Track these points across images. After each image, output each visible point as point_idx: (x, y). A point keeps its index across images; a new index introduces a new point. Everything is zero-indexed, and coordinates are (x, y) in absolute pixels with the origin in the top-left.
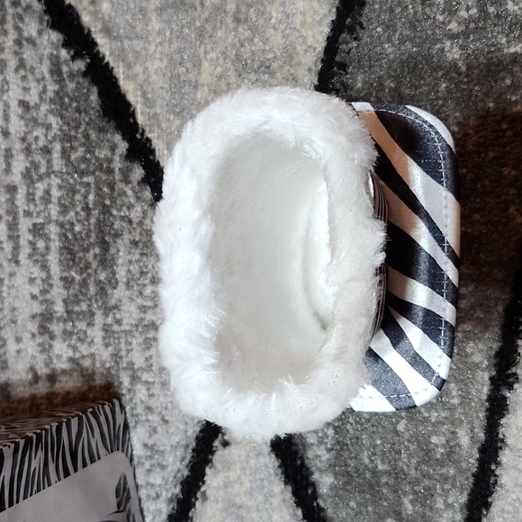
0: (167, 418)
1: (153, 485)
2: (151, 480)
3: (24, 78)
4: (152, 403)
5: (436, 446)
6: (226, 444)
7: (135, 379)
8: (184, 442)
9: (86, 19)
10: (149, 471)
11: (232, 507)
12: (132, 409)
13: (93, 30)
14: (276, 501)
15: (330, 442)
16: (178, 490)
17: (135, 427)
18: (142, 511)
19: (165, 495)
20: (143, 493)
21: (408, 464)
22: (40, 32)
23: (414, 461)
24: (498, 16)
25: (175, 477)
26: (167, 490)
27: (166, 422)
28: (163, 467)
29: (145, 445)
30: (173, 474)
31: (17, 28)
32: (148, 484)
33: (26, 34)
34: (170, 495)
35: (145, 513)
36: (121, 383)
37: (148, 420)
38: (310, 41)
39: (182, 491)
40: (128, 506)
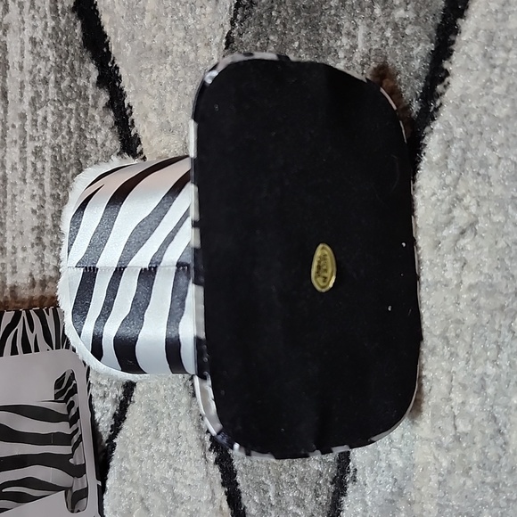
1: (101, 385)
2: (99, 380)
3: (33, 17)
11: (151, 411)
16: (120, 392)
18: (91, 407)
19: (112, 396)
20: (93, 391)
26: (113, 392)
32: (98, 383)
34: (114, 396)
35: (95, 410)
40: (71, 399)
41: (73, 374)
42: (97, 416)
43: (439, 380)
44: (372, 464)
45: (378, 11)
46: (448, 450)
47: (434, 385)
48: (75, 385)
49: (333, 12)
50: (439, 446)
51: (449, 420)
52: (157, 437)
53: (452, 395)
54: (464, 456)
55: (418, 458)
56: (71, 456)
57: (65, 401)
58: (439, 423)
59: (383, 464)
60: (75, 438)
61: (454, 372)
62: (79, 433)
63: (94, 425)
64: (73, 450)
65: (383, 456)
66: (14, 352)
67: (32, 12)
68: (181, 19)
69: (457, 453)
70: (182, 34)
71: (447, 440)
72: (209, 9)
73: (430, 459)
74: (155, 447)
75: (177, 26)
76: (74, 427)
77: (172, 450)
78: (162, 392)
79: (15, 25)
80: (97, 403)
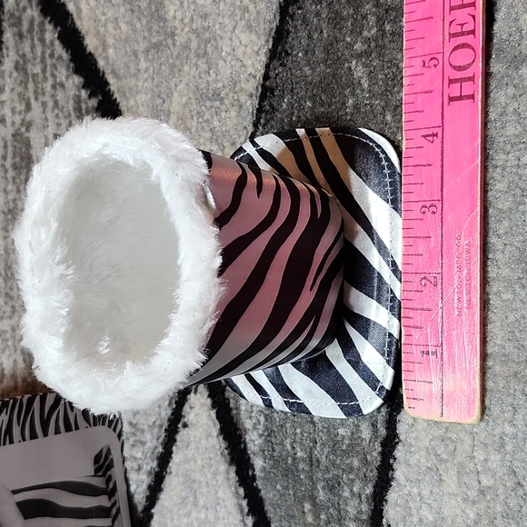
1: (135, 458)
2: (134, 453)
3: (57, 116)
5: (343, 437)
6: (185, 426)
8: (158, 423)
9: (101, 63)
10: (133, 446)
11: (189, 481)
13: (106, 71)
14: (220, 478)
15: (261, 427)
16: (155, 464)
18: (127, 480)
19: (146, 468)
20: (128, 464)
21: (321, 453)
22: (67, 78)
23: (326, 450)
24: (393, 34)
25: (153, 453)
26: (147, 464)
28: (143, 443)
29: (131, 424)
30: (151, 451)
31: (53, 76)
32: (132, 457)
33: (58, 80)
34: (149, 468)
35: (131, 482)
38: (250, 70)
39: (159, 465)
40: (109, 473)
41: (109, 450)
42: (133, 488)
43: (462, 441)
44: (404, 519)
45: (389, 118)
46: (474, 503)
47: (458, 445)
48: (112, 460)
49: (348, 118)
50: (465, 500)
51: (473, 476)
52: (196, 505)
53: (475, 454)
54: (489, 507)
55: (446, 512)
57: (104, 475)
58: (465, 479)
59: (415, 519)
60: (114, 511)
61: (477, 433)
62: (117, 505)
63: (130, 497)
64: (113, 522)
65: (414, 512)
66: (57, 431)
67: (56, 111)
68: (207, 121)
69: (482, 505)
70: (208, 135)
71: (473, 494)
72: (233, 114)
73: (458, 511)
74: (194, 515)
75: (203, 127)
76: (113, 500)
77: (211, 517)
78: (200, 462)
79: (38, 122)
80: (132, 476)
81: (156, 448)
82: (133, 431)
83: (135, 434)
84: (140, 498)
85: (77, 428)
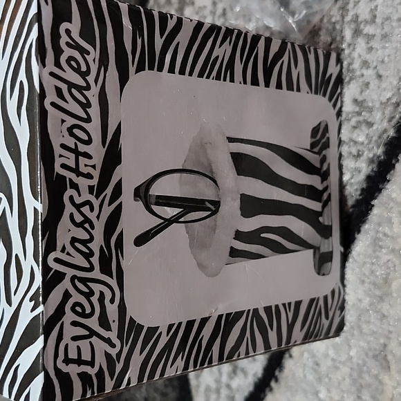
0: (381, 73)
1: (355, 143)
2: (354, 136)
4: (368, 57)
7: (357, 32)
8: (394, 100)
10: (355, 128)
12: (350, 64)
16: (380, 151)
17: (349, 82)
18: (340, 167)
19: (368, 154)
20: (345, 149)
25: (380, 137)
26: (370, 150)
27: (379, 77)
28: (370, 125)
29: (355, 101)
30: (377, 134)
32: (351, 140)
34: (371, 155)
35: (344, 171)
36: (343, 37)
37: (363, 75)
39: (385, 153)
40: (324, 152)
41: (327, 126)
42: (345, 178)
48: (328, 138)
56: (320, 214)
57: (319, 153)
60: (325, 196)
62: (328, 192)
63: (342, 187)
64: (323, 207)
66: (279, 86)
76: (325, 183)
80: (349, 164)
81: (385, 131)
82: (357, 109)
83: (359, 114)
84: (353, 190)
85: (299, 90)
